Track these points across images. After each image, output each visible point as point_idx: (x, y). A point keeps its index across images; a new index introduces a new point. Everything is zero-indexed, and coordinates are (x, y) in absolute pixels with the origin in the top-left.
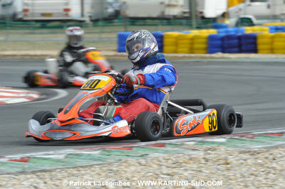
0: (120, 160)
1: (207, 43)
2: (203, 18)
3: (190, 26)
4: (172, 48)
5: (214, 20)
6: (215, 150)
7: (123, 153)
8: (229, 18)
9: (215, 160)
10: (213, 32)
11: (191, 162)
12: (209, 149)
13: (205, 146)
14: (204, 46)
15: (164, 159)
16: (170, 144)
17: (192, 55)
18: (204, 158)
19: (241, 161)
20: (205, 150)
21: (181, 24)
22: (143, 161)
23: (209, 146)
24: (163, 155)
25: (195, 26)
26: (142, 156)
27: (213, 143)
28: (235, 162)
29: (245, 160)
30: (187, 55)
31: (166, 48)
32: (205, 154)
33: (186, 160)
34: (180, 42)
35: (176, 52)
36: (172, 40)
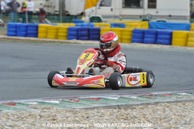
1: (67, 33)
2: (69, 15)
3: (59, 21)
4: (44, 35)
5: (76, 17)
6: (50, 109)
8: (85, 16)
9: (46, 116)
10: (72, 25)
11: (30, 117)
12: (46, 108)
13: (43, 106)
14: (65, 34)
15: (12, 114)
16: (19, 103)
17: (56, 40)
18: (39, 115)
19: (65, 118)
20: (42, 109)
21: (54, 19)
23: (45, 106)
25: (61, 21)
27: (50, 104)
28: (60, 119)
29: (67, 118)
30: (52, 40)
31: (40, 35)
32: (41, 112)
33: (26, 116)
34: (49, 31)
35: (46, 38)
36: (45, 29)
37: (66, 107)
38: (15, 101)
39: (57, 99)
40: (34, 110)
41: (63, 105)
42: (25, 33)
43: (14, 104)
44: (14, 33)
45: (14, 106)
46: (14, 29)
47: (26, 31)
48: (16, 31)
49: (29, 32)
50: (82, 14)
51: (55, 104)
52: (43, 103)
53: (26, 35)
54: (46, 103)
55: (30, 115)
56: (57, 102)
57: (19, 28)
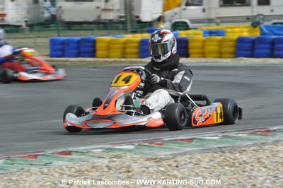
0: (23, 169)
1: (138, 47)
2: (139, 22)
3: (125, 31)
4: (105, 52)
5: (150, 24)
6: (121, 157)
7: (26, 161)
8: (164, 22)
9: (118, 167)
10: (147, 36)
11: (94, 170)
12: (115, 157)
13: (111, 154)
14: (135, 50)
15: (67, 167)
16: (76, 152)
17: (123, 60)
18: (107, 166)
19: (144, 169)
20: (111, 158)
21: (118, 29)
22: (45, 170)
23: (115, 154)
24: (67, 163)
25: (130, 30)
26: (45, 165)
27: (121, 150)
28: (137, 170)
29: (147, 168)
30: (118, 60)
31: (99, 53)
32: (110, 162)
33: (88, 168)
34: (112, 46)
35: (108, 57)
36: (105, 45)
37: (144, 154)
38: (70, 149)
39: (131, 143)
40: (100, 160)
41: (140, 151)
42: (76, 51)
43: (69, 153)
44: (60, 53)
45: (69, 156)
46: (60, 47)
47: (78, 48)
48: (63, 50)
49: (82, 49)
50: (160, 19)
51: (129, 151)
52: (110, 149)
53: (78, 55)
54: (116, 149)
55: (93, 167)
56: (131, 147)
57: (68, 44)
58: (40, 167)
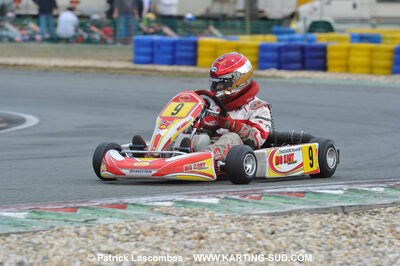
0: (52, 227)
1: (257, 55)
2: (264, 19)
3: (243, 31)
4: (210, 60)
5: (279, 22)
6: (196, 215)
7: (60, 215)
9: (188, 231)
10: (270, 39)
11: (153, 233)
12: (188, 214)
13: (182, 210)
14: (254, 59)
15: (116, 227)
16: (133, 204)
18: (173, 228)
19: (224, 235)
20: (181, 216)
21: (233, 27)
22: (83, 230)
23: (188, 210)
25: (248, 30)
26: (86, 222)
27: (198, 204)
28: (213, 236)
29: (228, 234)
31: (201, 60)
32: (178, 222)
33: (145, 230)
36: (211, 49)
38: (127, 200)
39: (214, 195)
40: (164, 218)
41: (226, 207)
42: (170, 56)
43: (124, 206)
44: (148, 58)
45: (123, 211)
46: (148, 50)
47: (173, 52)
48: (152, 54)
49: (178, 54)
50: (293, 16)
51: (210, 206)
52: (184, 203)
53: (173, 62)
54: (190, 203)
55: (152, 229)
56: (215, 201)
57: (159, 46)
58: (77, 225)
